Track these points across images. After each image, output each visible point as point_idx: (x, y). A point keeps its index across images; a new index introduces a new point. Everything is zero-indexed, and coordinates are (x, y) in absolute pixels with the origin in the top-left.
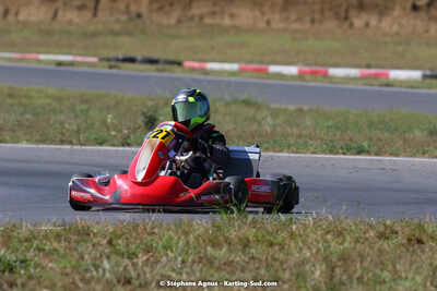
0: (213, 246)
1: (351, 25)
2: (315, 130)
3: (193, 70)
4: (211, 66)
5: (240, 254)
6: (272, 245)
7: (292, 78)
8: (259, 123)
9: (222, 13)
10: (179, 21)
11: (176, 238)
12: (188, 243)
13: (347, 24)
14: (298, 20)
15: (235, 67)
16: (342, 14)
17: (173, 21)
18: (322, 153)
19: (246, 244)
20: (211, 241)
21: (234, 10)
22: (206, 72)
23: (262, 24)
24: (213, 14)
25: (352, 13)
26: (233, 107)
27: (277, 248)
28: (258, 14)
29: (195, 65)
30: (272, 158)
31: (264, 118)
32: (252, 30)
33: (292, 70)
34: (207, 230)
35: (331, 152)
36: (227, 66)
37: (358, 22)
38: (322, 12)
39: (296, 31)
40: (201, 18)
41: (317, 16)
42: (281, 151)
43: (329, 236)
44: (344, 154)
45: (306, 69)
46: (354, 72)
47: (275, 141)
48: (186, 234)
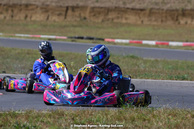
0: (119, 120)
1: (179, 23)
2: (163, 69)
3: (109, 42)
4: (117, 41)
5: (131, 124)
6: (145, 120)
7: (153, 46)
8: (138, 66)
9: (122, 18)
10: (103, 21)
11: (102, 117)
12: (107, 119)
13: (177, 22)
14: (156, 20)
15: (127, 41)
16: (175, 18)
17: (100, 21)
18: (166, 80)
19: (133, 120)
20: (117, 118)
21: (127, 16)
22: (115, 44)
23: (139, 22)
24: (118, 18)
25: (180, 18)
26: (127, 59)
27: (147, 121)
28: (138, 18)
29: (110, 40)
30: (144, 81)
31: (141, 64)
32: (135, 25)
33: (153, 43)
34: (116, 113)
35: (171, 79)
36: (124, 41)
37: (182, 22)
38: (166, 17)
39: (154, 25)
40: (113, 19)
41: (164, 19)
42: (148, 79)
43: (170, 117)
44: (176, 80)
45: (159, 42)
46: (181, 44)
47: (146, 74)
48: (106, 115)
